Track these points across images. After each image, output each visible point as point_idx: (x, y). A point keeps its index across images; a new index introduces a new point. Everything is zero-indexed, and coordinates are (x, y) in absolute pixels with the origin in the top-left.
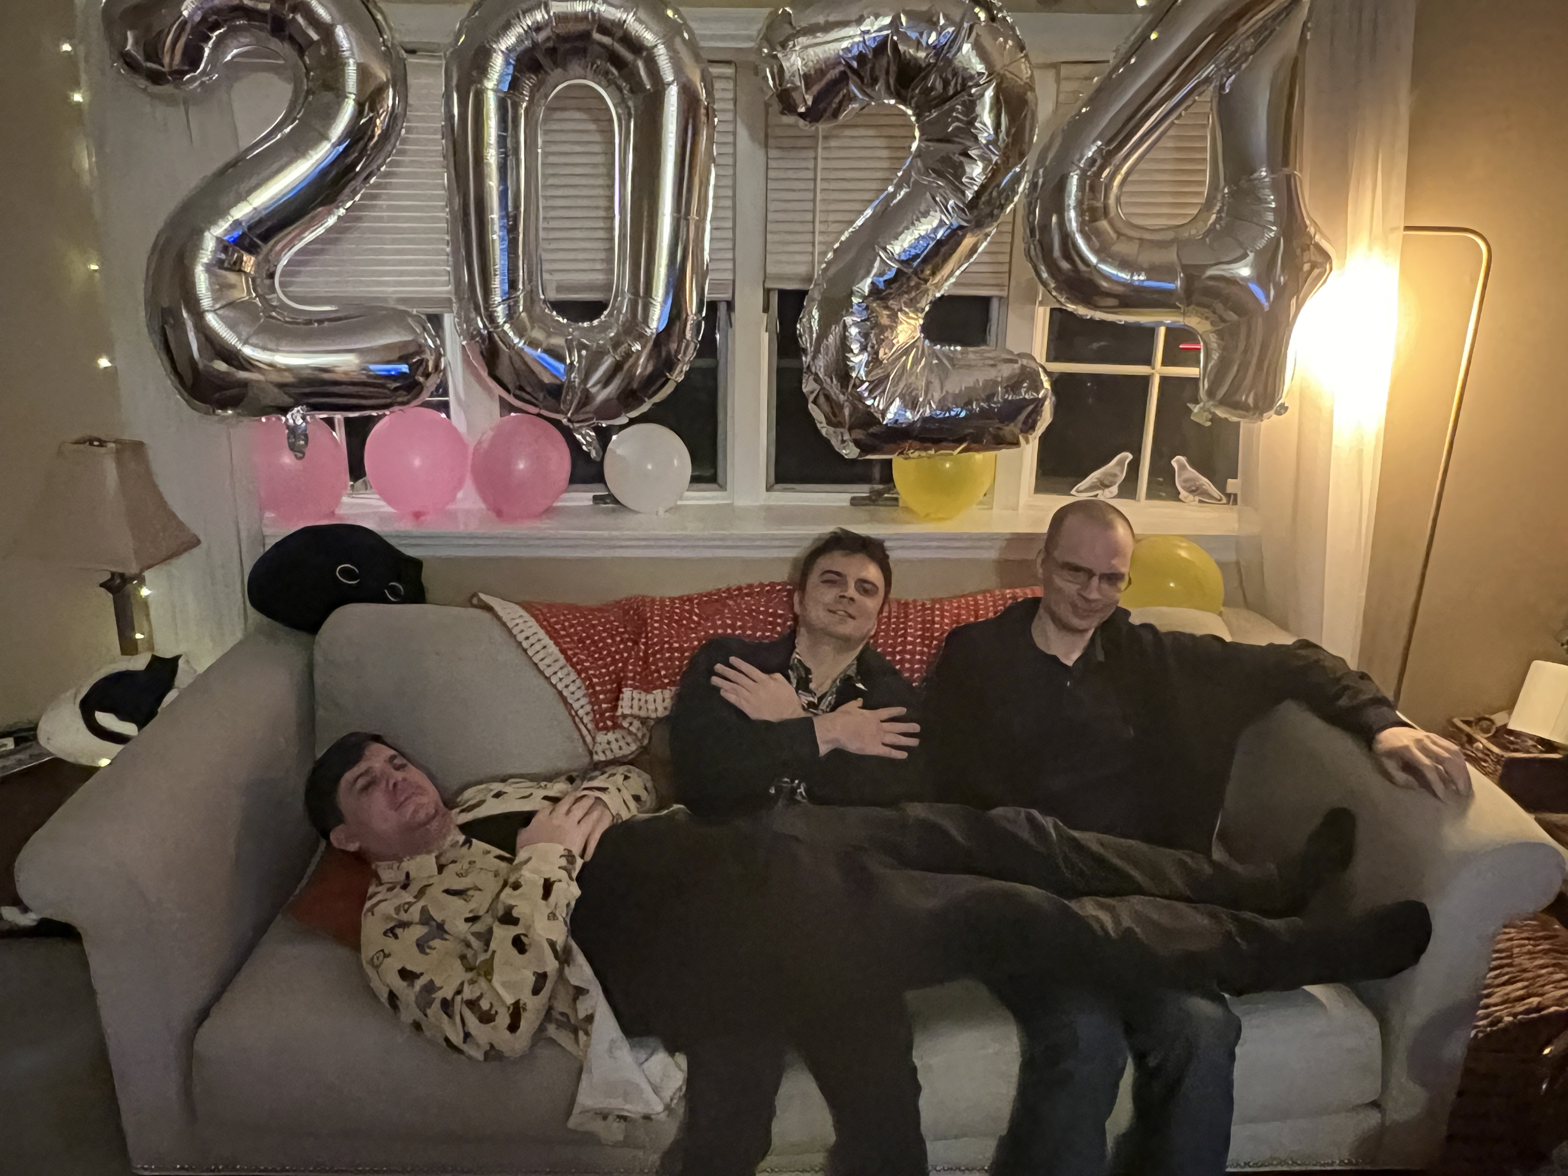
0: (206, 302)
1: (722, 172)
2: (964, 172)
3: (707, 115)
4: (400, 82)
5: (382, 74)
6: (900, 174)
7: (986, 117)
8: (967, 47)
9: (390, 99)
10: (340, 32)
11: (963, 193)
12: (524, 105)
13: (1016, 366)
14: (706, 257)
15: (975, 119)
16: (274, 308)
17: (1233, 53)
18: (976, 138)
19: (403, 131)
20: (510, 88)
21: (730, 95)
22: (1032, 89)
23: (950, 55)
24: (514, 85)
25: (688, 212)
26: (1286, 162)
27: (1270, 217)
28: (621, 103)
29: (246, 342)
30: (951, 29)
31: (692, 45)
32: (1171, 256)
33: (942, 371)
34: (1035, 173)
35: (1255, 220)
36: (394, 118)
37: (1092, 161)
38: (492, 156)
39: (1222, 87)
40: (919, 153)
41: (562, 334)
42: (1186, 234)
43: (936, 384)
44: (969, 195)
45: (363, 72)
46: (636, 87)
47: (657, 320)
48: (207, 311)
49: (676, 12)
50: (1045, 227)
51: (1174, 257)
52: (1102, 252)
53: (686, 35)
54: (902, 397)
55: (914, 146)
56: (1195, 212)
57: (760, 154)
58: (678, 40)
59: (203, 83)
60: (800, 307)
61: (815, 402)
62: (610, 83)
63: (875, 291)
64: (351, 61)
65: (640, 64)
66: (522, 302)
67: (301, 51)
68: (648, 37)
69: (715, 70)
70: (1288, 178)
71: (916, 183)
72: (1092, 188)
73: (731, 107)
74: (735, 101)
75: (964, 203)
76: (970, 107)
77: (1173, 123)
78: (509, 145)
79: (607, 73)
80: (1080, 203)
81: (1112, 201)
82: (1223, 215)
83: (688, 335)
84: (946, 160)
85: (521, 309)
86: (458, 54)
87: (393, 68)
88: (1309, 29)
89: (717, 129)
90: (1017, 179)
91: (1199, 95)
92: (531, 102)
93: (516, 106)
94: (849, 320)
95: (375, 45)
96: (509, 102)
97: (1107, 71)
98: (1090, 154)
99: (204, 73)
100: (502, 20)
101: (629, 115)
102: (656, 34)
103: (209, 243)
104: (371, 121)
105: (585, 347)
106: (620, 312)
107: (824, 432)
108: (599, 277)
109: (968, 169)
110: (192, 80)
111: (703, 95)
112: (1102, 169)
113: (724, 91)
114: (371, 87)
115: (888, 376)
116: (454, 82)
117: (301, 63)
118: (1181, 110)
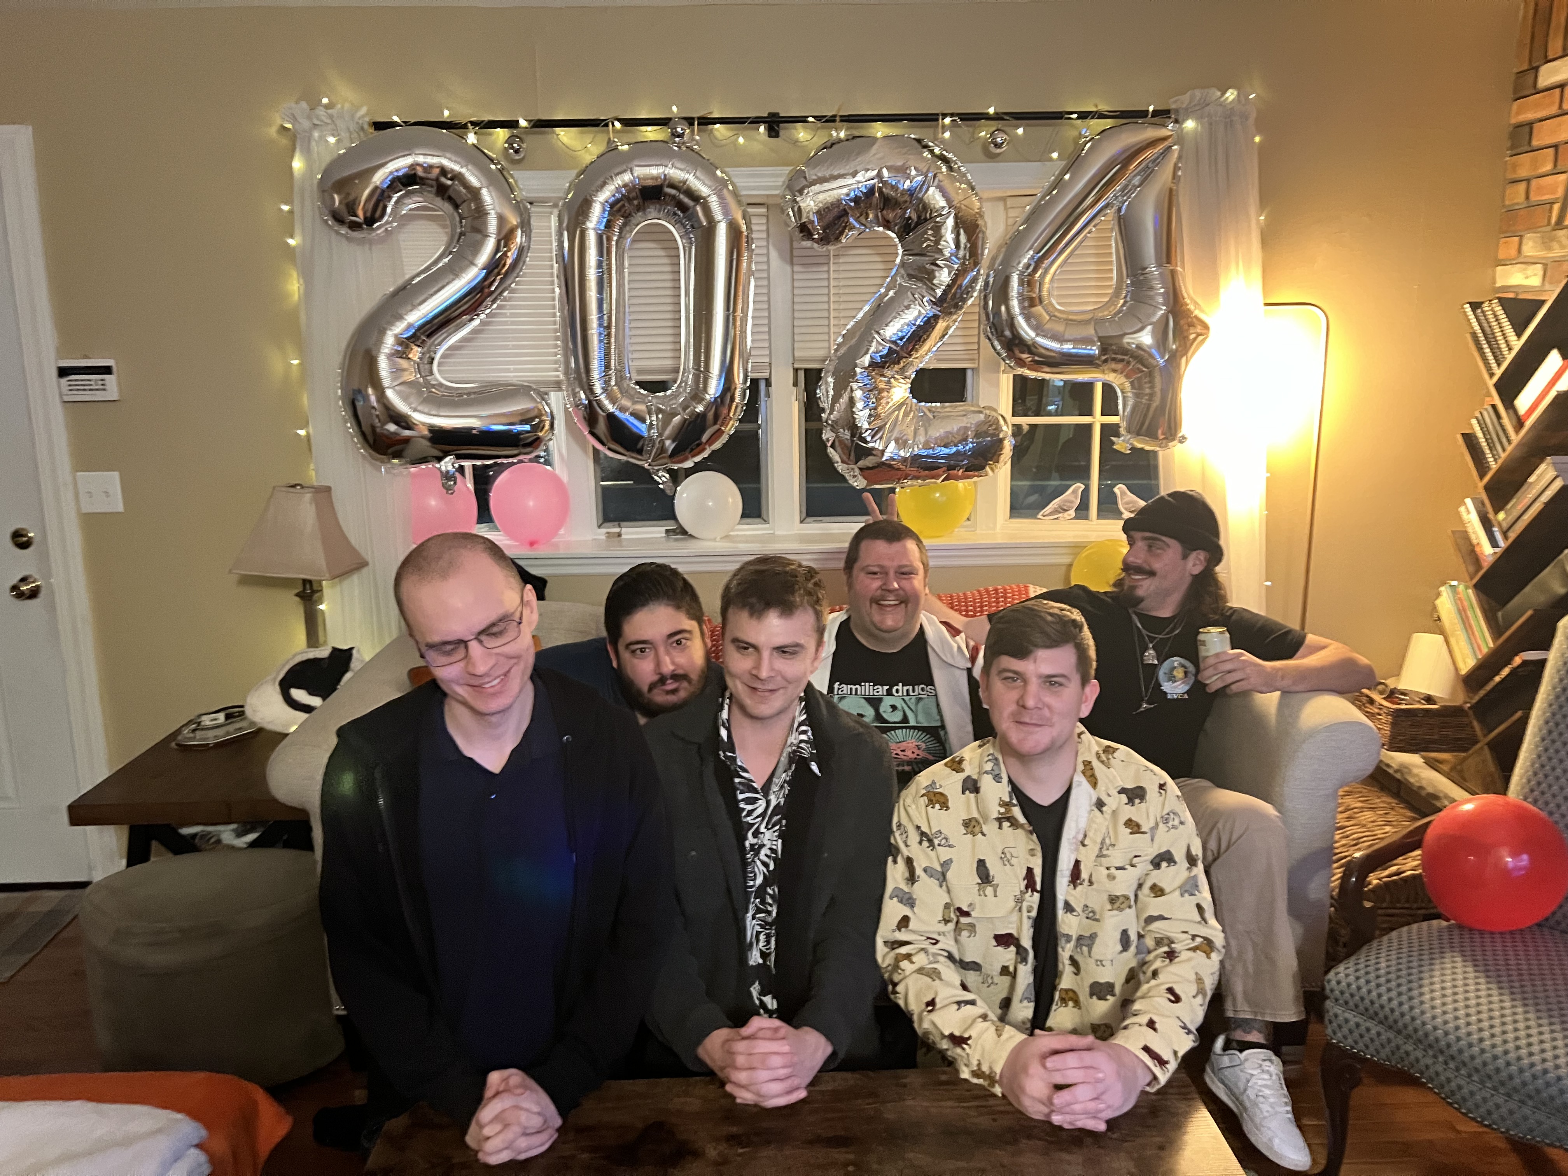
0: (386, 382)
1: (760, 283)
2: (934, 277)
3: (747, 242)
4: (525, 225)
5: (514, 220)
6: (889, 279)
7: (948, 236)
8: (932, 189)
9: (519, 238)
10: (485, 192)
11: (934, 290)
12: (615, 238)
13: (982, 417)
14: (749, 343)
15: (941, 237)
16: (433, 386)
17: (1126, 186)
18: (940, 251)
19: (528, 259)
20: (606, 227)
21: (764, 228)
22: (982, 216)
23: (920, 195)
24: (609, 225)
25: (735, 311)
26: (1168, 262)
27: (1160, 300)
28: (685, 235)
29: (415, 410)
30: (920, 178)
31: (735, 194)
32: (1090, 331)
33: (926, 421)
34: (988, 276)
35: (1151, 302)
36: (521, 251)
37: (1029, 265)
38: (592, 274)
39: (1119, 210)
40: (903, 264)
41: (643, 402)
42: (1100, 315)
43: (922, 430)
44: (939, 292)
45: (501, 219)
46: (695, 225)
47: (714, 389)
48: (388, 388)
49: (722, 172)
50: (997, 313)
51: (1092, 332)
52: (1038, 328)
53: (730, 187)
54: (897, 441)
55: (898, 260)
56: (1107, 299)
57: (788, 268)
58: (725, 191)
59: (386, 229)
60: (820, 378)
61: (833, 446)
62: (678, 222)
63: (873, 365)
64: (493, 212)
65: (698, 208)
66: (614, 378)
67: (456, 206)
68: (704, 190)
69: (751, 210)
70: (1173, 273)
71: (900, 284)
72: (1029, 284)
73: (764, 235)
74: (768, 231)
75: (935, 298)
76: (937, 229)
77: (1085, 237)
78: (605, 268)
79: (675, 214)
80: (1020, 294)
81: (1045, 293)
82: (1128, 299)
83: (737, 400)
84: (922, 269)
85: (613, 383)
86: (568, 205)
87: (521, 215)
88: (1180, 168)
89: (755, 252)
90: (974, 280)
91: (1104, 216)
92: (620, 237)
93: (609, 239)
94: (855, 386)
95: (509, 200)
96: (604, 237)
97: (1036, 202)
98: (1025, 261)
99: (387, 223)
100: (599, 182)
101: (691, 243)
102: (710, 187)
103: (389, 341)
104: (505, 254)
105: (659, 411)
106: (686, 384)
107: (840, 469)
108: (669, 363)
109: (937, 274)
110: (379, 227)
111: (744, 228)
112: (1035, 270)
113: (759, 226)
114: (505, 231)
115: (886, 424)
116: (565, 225)
117: (456, 214)
118: (1090, 227)
